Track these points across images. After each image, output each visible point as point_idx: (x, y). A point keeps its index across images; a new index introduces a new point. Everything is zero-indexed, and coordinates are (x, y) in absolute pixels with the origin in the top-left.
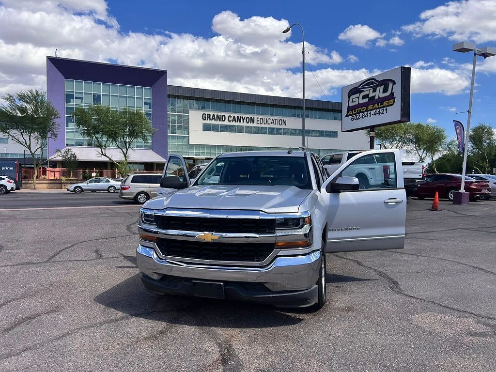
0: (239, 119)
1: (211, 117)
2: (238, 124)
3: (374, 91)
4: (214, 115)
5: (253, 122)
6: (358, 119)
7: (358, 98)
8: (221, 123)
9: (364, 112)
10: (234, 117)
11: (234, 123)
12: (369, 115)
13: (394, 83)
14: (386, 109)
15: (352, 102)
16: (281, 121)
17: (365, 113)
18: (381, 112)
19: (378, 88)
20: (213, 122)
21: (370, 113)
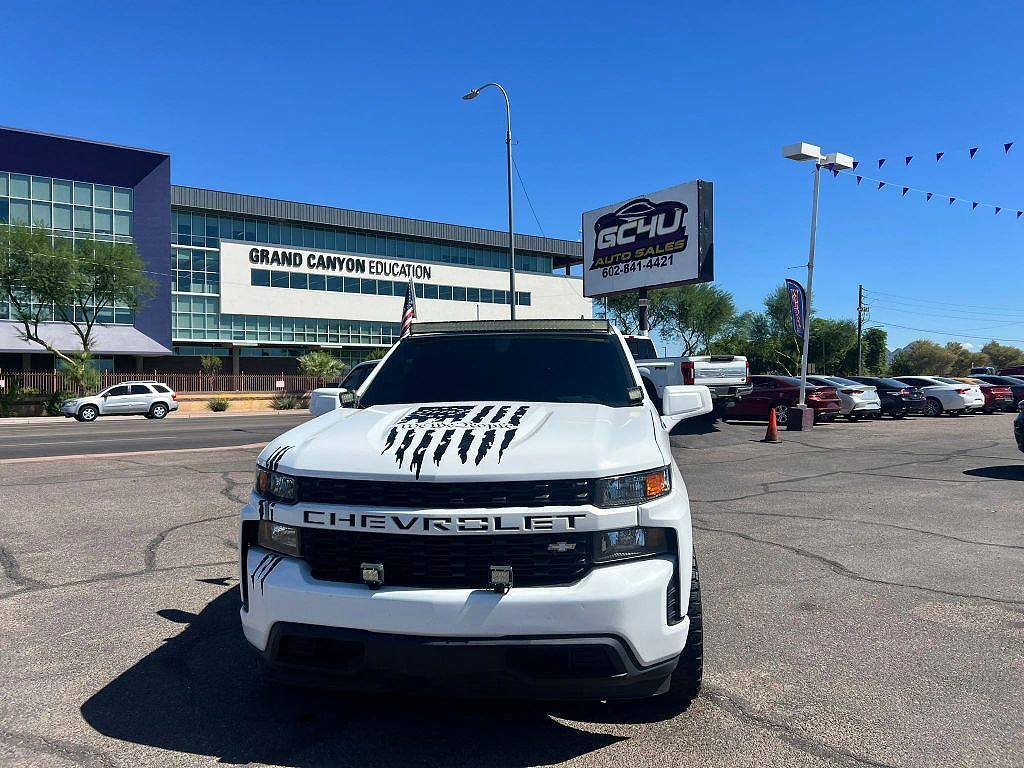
0: (331, 263)
1: (270, 256)
2: (329, 272)
3: (647, 222)
4: (276, 253)
5: (363, 270)
6: (616, 274)
7: (616, 234)
8: (292, 269)
9: (628, 261)
10: (321, 257)
11: (320, 271)
12: (637, 267)
13: (685, 209)
14: (671, 257)
15: (604, 241)
16: (419, 270)
17: (630, 263)
18: (661, 262)
19: (654, 219)
20: (275, 267)
21: (640, 264)
